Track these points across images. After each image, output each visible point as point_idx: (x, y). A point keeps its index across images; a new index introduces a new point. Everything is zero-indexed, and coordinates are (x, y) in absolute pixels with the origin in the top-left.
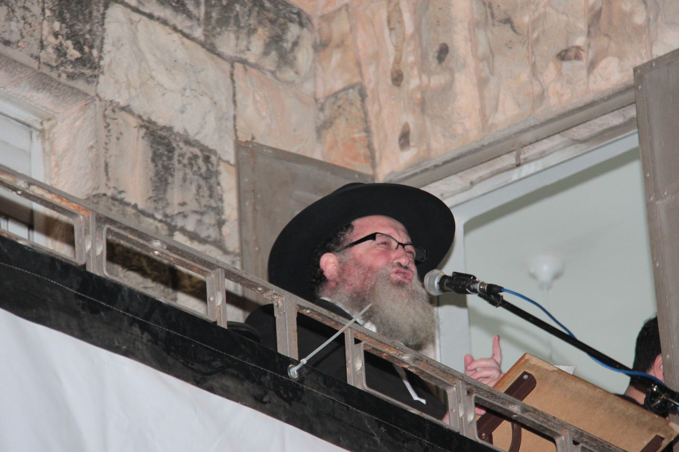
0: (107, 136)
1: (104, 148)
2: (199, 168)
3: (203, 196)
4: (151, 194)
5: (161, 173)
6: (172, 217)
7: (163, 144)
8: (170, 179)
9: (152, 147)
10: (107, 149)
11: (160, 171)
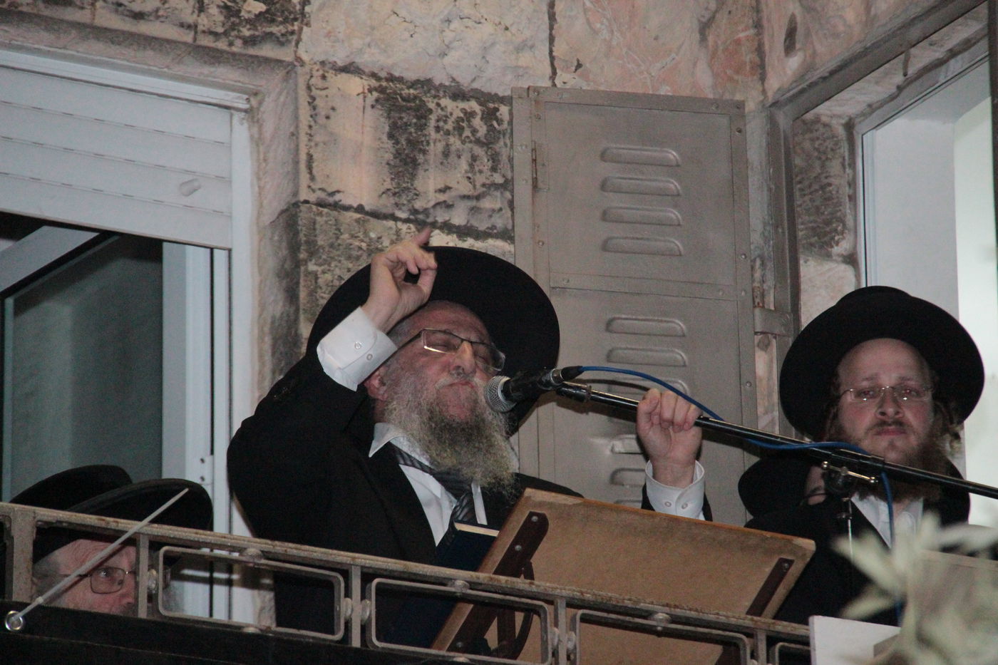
0: (311, 116)
1: (307, 134)
2: (474, 131)
3: (481, 172)
4: (388, 184)
5: (406, 152)
6: (426, 211)
7: (410, 108)
8: (421, 158)
9: (389, 117)
10: (311, 135)
11: (404, 149)
